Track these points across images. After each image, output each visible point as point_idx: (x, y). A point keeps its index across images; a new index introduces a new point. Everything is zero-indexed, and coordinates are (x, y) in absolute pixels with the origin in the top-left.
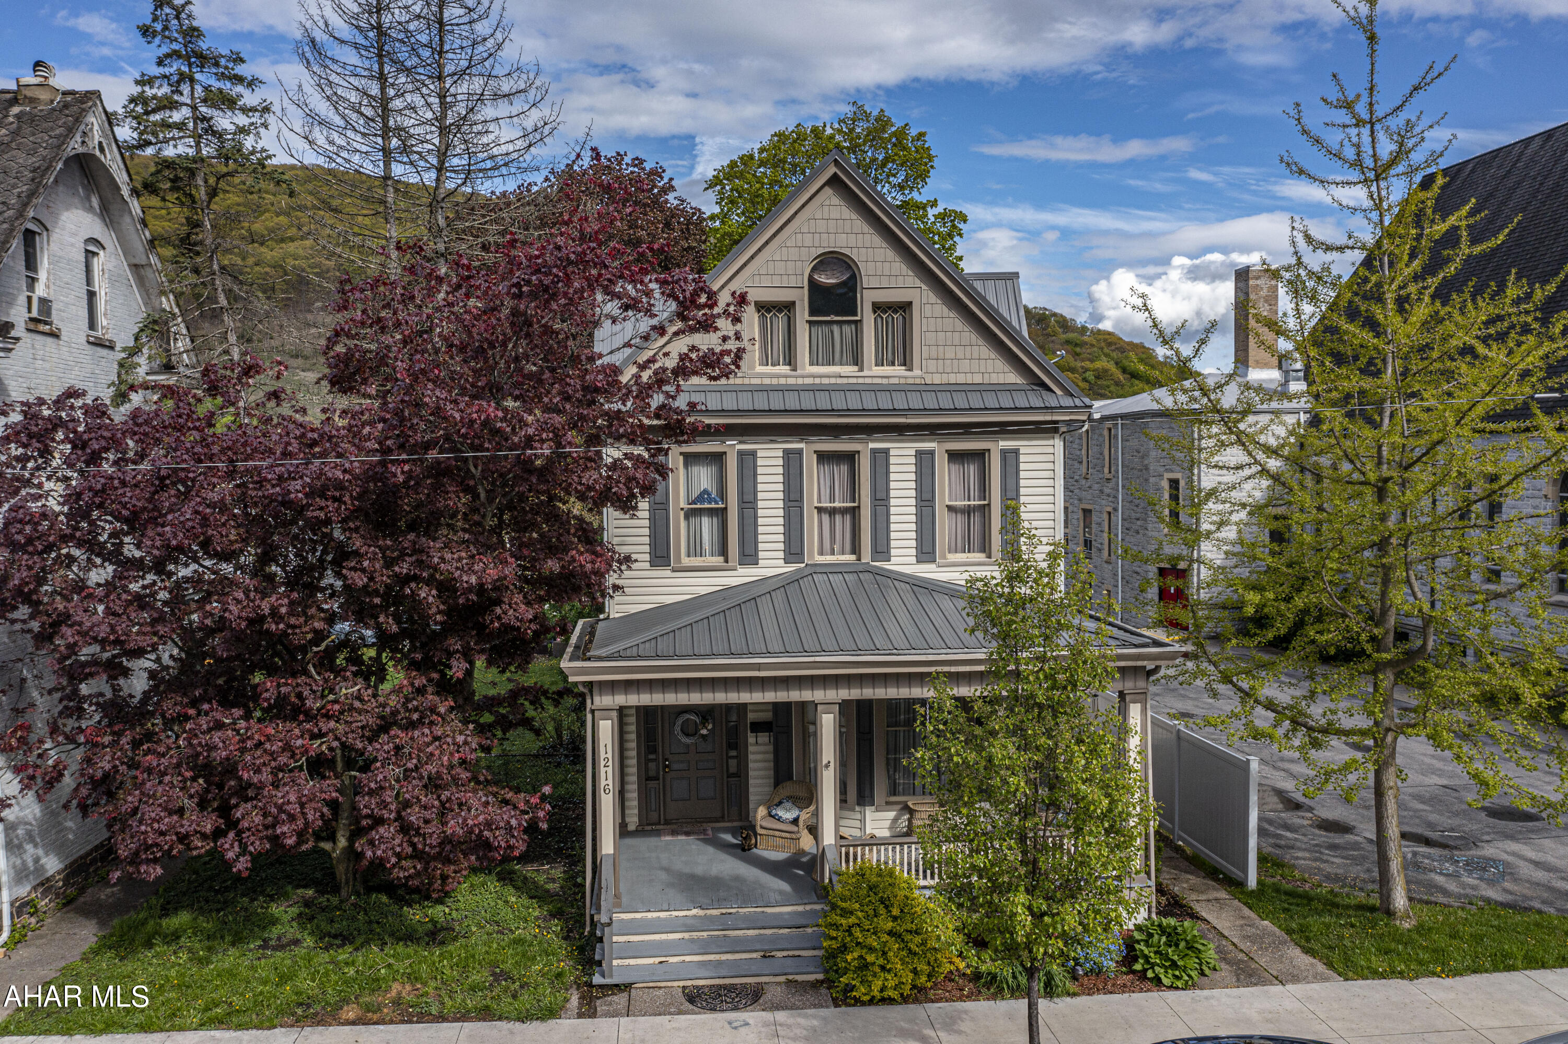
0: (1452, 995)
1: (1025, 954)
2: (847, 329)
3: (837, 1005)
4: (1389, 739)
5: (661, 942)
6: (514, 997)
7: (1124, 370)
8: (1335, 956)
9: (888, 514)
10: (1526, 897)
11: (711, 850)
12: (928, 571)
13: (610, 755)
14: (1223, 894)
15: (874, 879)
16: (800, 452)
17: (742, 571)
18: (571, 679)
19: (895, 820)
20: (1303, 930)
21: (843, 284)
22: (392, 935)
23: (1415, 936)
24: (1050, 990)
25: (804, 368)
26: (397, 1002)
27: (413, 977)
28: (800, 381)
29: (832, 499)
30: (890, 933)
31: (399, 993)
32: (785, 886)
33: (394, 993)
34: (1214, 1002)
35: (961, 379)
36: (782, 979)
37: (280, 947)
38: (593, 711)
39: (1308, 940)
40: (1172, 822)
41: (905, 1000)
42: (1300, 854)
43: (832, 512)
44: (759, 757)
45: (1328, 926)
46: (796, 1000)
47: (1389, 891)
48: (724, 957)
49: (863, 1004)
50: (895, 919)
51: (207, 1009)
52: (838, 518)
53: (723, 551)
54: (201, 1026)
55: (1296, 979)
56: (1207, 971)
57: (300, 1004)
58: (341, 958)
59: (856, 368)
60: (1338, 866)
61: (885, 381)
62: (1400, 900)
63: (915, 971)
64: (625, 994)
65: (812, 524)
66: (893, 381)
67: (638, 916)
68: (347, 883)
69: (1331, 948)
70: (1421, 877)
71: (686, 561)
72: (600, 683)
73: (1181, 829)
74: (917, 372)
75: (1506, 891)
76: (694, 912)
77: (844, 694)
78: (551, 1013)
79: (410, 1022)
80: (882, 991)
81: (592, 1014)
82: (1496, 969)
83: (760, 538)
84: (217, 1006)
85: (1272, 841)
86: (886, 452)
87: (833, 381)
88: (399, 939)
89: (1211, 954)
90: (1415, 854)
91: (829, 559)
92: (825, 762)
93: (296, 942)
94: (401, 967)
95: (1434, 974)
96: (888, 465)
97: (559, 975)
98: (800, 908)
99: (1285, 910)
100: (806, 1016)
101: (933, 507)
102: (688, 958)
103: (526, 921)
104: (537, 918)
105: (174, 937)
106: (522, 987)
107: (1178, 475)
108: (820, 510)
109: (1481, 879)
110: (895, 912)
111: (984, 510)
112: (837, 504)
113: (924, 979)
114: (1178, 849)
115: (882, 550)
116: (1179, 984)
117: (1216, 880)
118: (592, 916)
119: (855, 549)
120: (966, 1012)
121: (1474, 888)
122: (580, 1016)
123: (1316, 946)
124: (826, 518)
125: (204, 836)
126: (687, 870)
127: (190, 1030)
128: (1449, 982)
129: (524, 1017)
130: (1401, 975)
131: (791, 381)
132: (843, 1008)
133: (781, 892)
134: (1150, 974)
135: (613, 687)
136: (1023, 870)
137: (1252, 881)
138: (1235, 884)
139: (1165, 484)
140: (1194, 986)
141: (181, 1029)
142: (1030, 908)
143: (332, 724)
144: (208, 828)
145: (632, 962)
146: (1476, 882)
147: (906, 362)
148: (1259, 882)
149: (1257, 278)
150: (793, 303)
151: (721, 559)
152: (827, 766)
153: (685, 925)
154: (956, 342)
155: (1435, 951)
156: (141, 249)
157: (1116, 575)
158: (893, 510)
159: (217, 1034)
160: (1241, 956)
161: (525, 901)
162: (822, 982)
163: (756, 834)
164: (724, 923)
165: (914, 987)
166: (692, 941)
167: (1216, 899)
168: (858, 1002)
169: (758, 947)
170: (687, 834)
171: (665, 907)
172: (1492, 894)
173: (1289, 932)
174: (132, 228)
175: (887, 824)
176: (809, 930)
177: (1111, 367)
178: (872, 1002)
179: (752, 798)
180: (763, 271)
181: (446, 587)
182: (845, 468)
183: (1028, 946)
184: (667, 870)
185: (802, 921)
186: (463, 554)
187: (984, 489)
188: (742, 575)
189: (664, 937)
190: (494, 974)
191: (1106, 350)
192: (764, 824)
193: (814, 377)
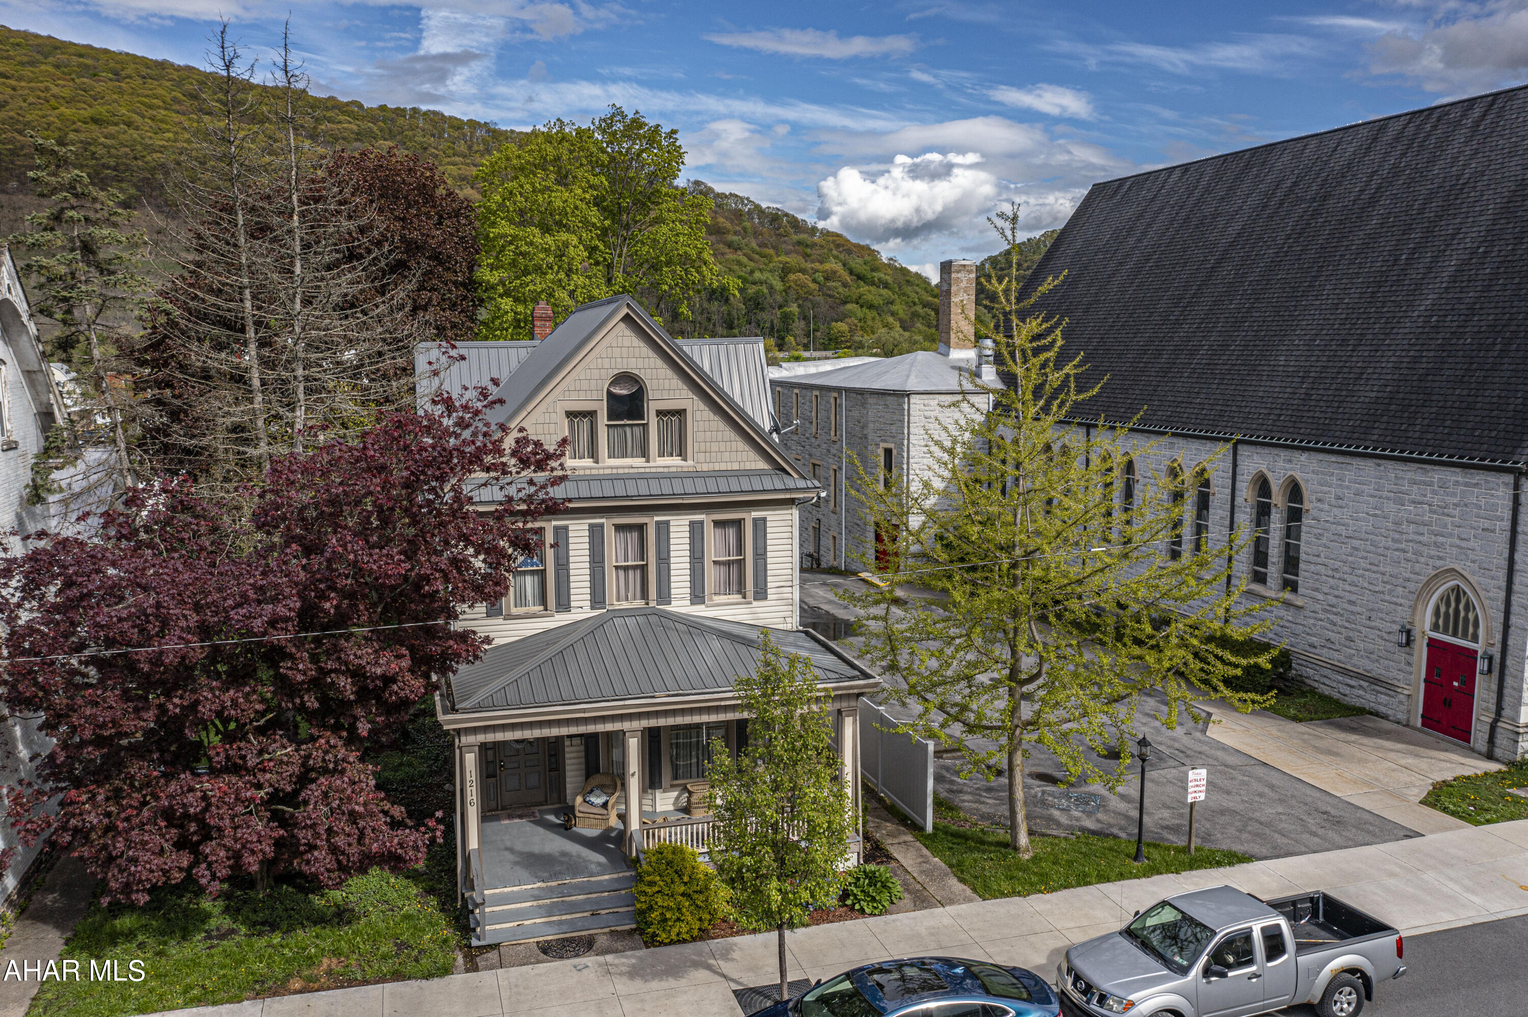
0: (1049, 906)
1: (777, 917)
2: (637, 430)
3: (647, 947)
4: (1018, 732)
5: (518, 910)
6: (417, 960)
7: (851, 273)
8: (979, 884)
9: (669, 570)
10: (1111, 826)
11: (541, 830)
12: (699, 611)
13: (474, 778)
14: (909, 838)
15: (670, 856)
16: (602, 526)
17: (558, 616)
18: (445, 728)
19: (677, 798)
20: (960, 864)
21: (632, 396)
22: (308, 919)
23: (1031, 865)
24: (792, 925)
25: (604, 462)
26: (329, 972)
27: (336, 953)
28: (601, 472)
29: (626, 560)
30: (683, 895)
31: (329, 966)
32: (602, 859)
33: (325, 966)
34: (898, 924)
35: (723, 467)
36: (607, 930)
37: (222, 937)
38: (460, 748)
39: (962, 872)
40: (876, 778)
41: (694, 939)
42: (966, 797)
43: (626, 569)
44: (572, 755)
45: (975, 861)
46: (619, 945)
47: (1016, 834)
48: (564, 917)
49: (666, 944)
50: (686, 884)
51: (185, 992)
52: (631, 573)
53: (543, 601)
54: (186, 1005)
55: (952, 902)
56: (895, 901)
57: (256, 982)
58: (275, 941)
59: (644, 459)
60: (991, 806)
61: (666, 470)
62: (1023, 839)
63: (700, 919)
64: (496, 951)
65: (611, 579)
66: (672, 470)
67: (497, 891)
68: (262, 879)
69: (976, 877)
70: (1045, 812)
71: (514, 611)
72: (466, 729)
73: (884, 785)
74: (690, 462)
75: (1098, 821)
76: (539, 884)
77: (645, 723)
78: (445, 971)
79: (342, 987)
80: (678, 935)
81: (475, 968)
82: (1079, 885)
83: (572, 591)
84: (192, 989)
85: (947, 786)
86: (667, 523)
87: (626, 471)
88: (315, 924)
89: (898, 888)
90: (1044, 792)
91: (625, 605)
92: (631, 772)
93: (233, 931)
94: (326, 945)
95: (1040, 892)
96: (668, 532)
97: (445, 941)
98: (615, 876)
99: (950, 849)
100: (627, 957)
101: (703, 563)
102: (538, 921)
103: (408, 899)
104: (416, 895)
105: (129, 935)
106: (420, 952)
107: (891, 446)
108: (617, 567)
109: (1083, 812)
110: (686, 879)
111: (741, 563)
112: (630, 563)
113: (706, 924)
114: (880, 800)
115: (665, 596)
116: (876, 912)
117: (906, 825)
118: (463, 895)
119: (645, 595)
120: (735, 945)
121: (1078, 819)
122: (467, 971)
123: (967, 877)
124: (621, 573)
125: (181, 869)
126: (527, 849)
127: (177, 1009)
128: (1048, 896)
129: (428, 976)
130: (1019, 894)
131: (594, 472)
132: (652, 949)
133: (599, 864)
134: (857, 907)
135: (475, 730)
136: (775, 865)
137: (929, 828)
138: (916, 828)
139: (881, 452)
140: (887, 912)
141: (171, 1009)
142: (780, 890)
143: (268, 776)
144: (185, 864)
145: (498, 927)
146: (1079, 814)
147: (682, 454)
148: (934, 828)
149: (958, 272)
150: (596, 412)
151: (542, 608)
152: (633, 774)
153: (532, 896)
154: (720, 439)
155: (1042, 875)
156: (35, 359)
157: (840, 524)
158: (672, 566)
159: (202, 1010)
160: (918, 887)
161: (405, 882)
162: (635, 930)
163: (575, 817)
164: (562, 891)
165: (700, 929)
166: (539, 907)
167: (905, 842)
168: (662, 944)
169: (588, 908)
170: (520, 817)
171: (517, 882)
172: (1089, 824)
173: (951, 866)
174: (28, 345)
175: (672, 801)
176: (623, 892)
177: (838, 267)
178: (672, 943)
179: (569, 786)
180: (572, 388)
181: (357, 674)
182: (635, 535)
183: (779, 913)
184: (511, 850)
185: (617, 886)
186: (370, 651)
187: (740, 549)
188: (560, 620)
189: (518, 905)
190: (396, 944)
191: (835, 252)
192: (582, 809)
193: (612, 468)
